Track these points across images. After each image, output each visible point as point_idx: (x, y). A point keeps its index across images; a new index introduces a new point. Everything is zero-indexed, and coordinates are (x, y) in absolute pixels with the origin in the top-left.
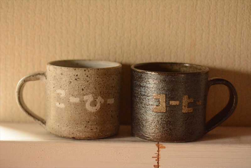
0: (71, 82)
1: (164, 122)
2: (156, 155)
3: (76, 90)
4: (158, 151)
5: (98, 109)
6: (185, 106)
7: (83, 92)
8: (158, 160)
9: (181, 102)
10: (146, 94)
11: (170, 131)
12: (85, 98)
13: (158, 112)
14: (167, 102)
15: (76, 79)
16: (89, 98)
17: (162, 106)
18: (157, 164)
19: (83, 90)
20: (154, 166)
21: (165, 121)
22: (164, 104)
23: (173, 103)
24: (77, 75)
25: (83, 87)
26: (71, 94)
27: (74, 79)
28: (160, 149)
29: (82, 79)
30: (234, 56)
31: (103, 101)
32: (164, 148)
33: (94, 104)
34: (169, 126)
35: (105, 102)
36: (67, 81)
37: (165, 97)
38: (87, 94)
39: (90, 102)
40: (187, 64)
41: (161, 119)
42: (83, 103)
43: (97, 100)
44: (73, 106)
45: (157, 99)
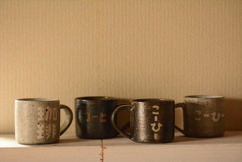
2: (101, 153)
4: (103, 150)
6: (101, 118)
8: (103, 156)
9: (99, 116)
12: (212, 114)
14: (91, 116)
18: (102, 158)
20: (101, 159)
22: (90, 118)
23: (94, 117)
28: (103, 149)
32: (106, 148)
37: (90, 114)
41: (88, 125)
42: (211, 117)
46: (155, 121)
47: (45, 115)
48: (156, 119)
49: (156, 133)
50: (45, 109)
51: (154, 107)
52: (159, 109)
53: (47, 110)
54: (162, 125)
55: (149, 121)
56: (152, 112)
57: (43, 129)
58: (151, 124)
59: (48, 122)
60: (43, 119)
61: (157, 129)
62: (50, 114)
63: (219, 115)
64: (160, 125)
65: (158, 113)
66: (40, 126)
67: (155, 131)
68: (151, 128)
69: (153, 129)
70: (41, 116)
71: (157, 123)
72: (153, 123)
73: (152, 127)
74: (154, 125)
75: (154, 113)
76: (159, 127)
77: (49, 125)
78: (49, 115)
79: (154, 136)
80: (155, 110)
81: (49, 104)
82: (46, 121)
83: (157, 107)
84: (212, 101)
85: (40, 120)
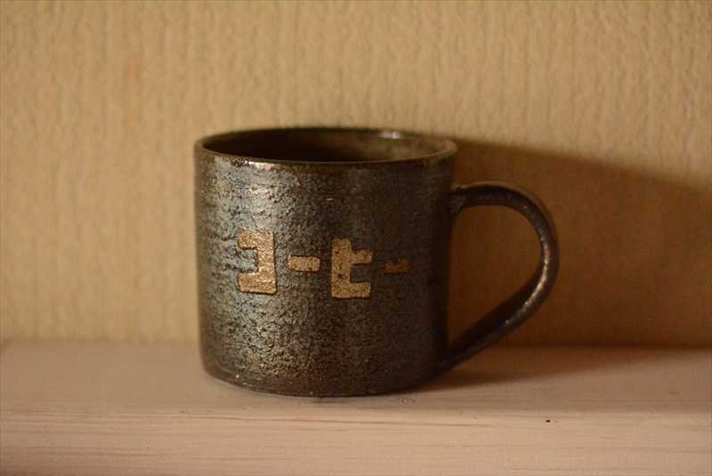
1: (273, 328)
6: (340, 276)
10: (219, 231)
11: (291, 357)
13: (253, 293)
14: (278, 262)
21: (274, 322)
22: (270, 268)
23: (298, 263)
34: (288, 342)
40: (392, 131)
41: (263, 315)
45: (250, 248)
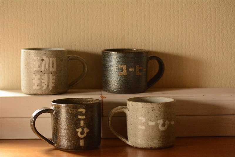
0: (149, 112)
3: (153, 117)
5: (166, 128)
7: (157, 118)
9: (135, 69)
12: (159, 122)
13: (122, 76)
14: (127, 69)
15: (152, 110)
16: (161, 122)
17: (124, 72)
19: (157, 117)
21: (126, 80)
22: (126, 71)
23: (131, 70)
24: (153, 108)
25: (157, 115)
26: (150, 120)
27: (151, 110)
29: (156, 110)
30: (149, 45)
31: (169, 123)
32: (105, 98)
33: (163, 125)
35: (170, 123)
36: (147, 112)
37: (126, 67)
38: (159, 119)
39: (161, 124)
41: (124, 79)
42: (157, 125)
43: (166, 123)
44: (151, 128)
45: (121, 68)
46: (81, 125)
47: (41, 65)
48: (82, 123)
49: (82, 139)
50: (41, 59)
51: (80, 110)
52: (86, 112)
53: (42, 60)
54: (88, 130)
55: (74, 126)
56: (78, 116)
57: (39, 79)
58: (77, 129)
59: (44, 73)
60: (39, 69)
61: (83, 135)
62: (47, 64)
63: (167, 122)
64: (86, 130)
65: (84, 117)
66: (36, 76)
67: (81, 137)
68: (77, 134)
69: (79, 134)
70: (37, 66)
71: (83, 128)
72: (79, 128)
73: (77, 132)
74: (79, 130)
75: (79, 117)
76: (85, 132)
77: (45, 76)
78: (45, 65)
79: (80, 142)
80: (81, 114)
81: (45, 53)
82: (41, 71)
83: (83, 110)
84: (158, 107)
85: (35, 70)
